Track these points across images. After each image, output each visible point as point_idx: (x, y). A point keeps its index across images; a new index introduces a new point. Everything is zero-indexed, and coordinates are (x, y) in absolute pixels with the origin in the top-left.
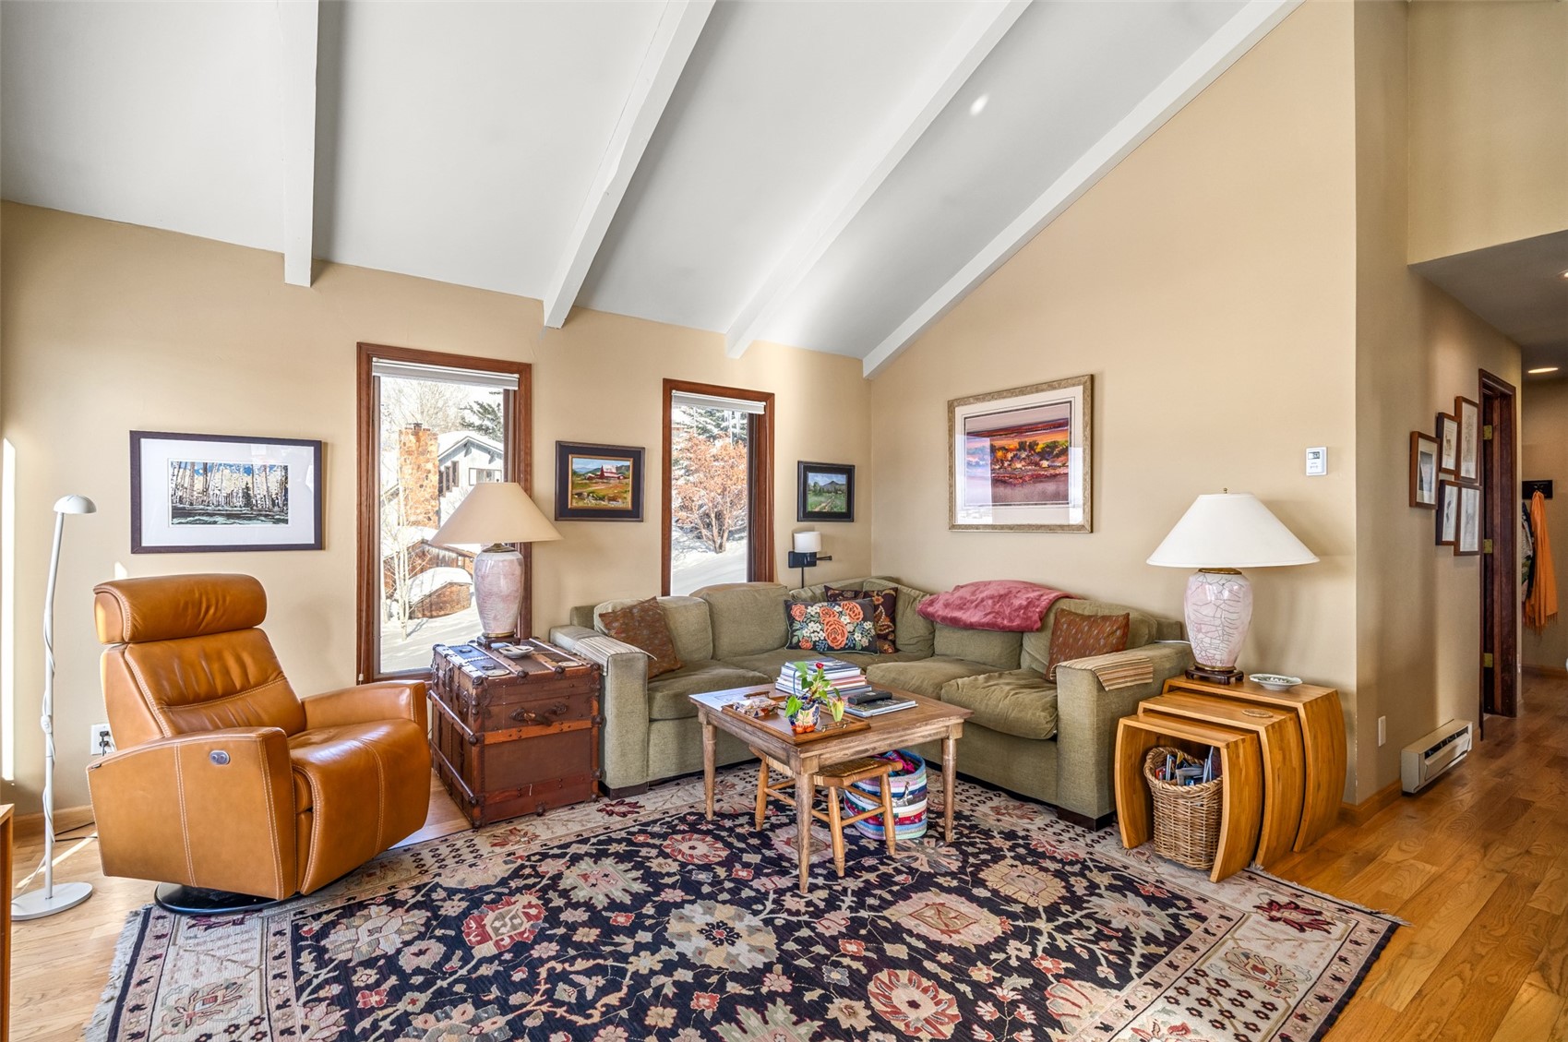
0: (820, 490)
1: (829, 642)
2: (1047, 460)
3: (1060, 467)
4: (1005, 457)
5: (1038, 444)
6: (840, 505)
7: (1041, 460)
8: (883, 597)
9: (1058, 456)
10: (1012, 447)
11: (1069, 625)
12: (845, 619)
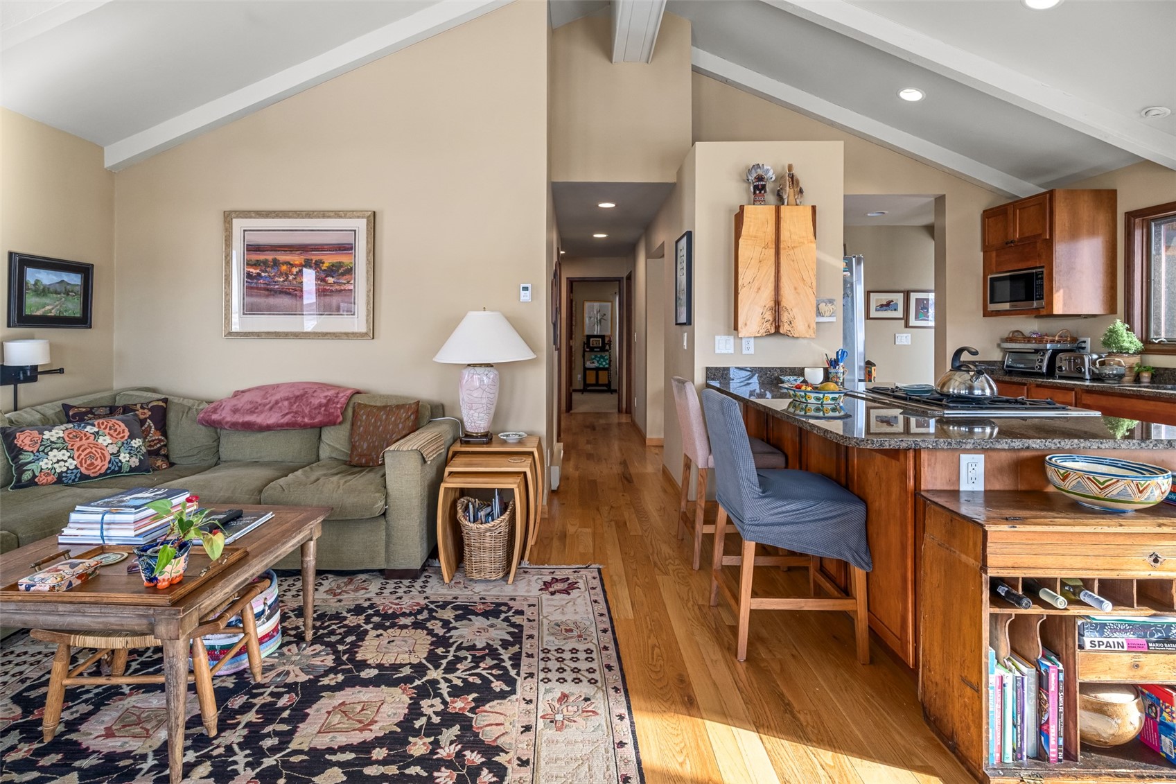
0: (44, 290)
1: (83, 470)
2: (333, 277)
3: (345, 284)
4: (290, 271)
5: (323, 263)
6: (73, 307)
7: (326, 277)
8: (150, 410)
9: (343, 274)
10: (297, 263)
11: (368, 416)
12: (104, 440)
